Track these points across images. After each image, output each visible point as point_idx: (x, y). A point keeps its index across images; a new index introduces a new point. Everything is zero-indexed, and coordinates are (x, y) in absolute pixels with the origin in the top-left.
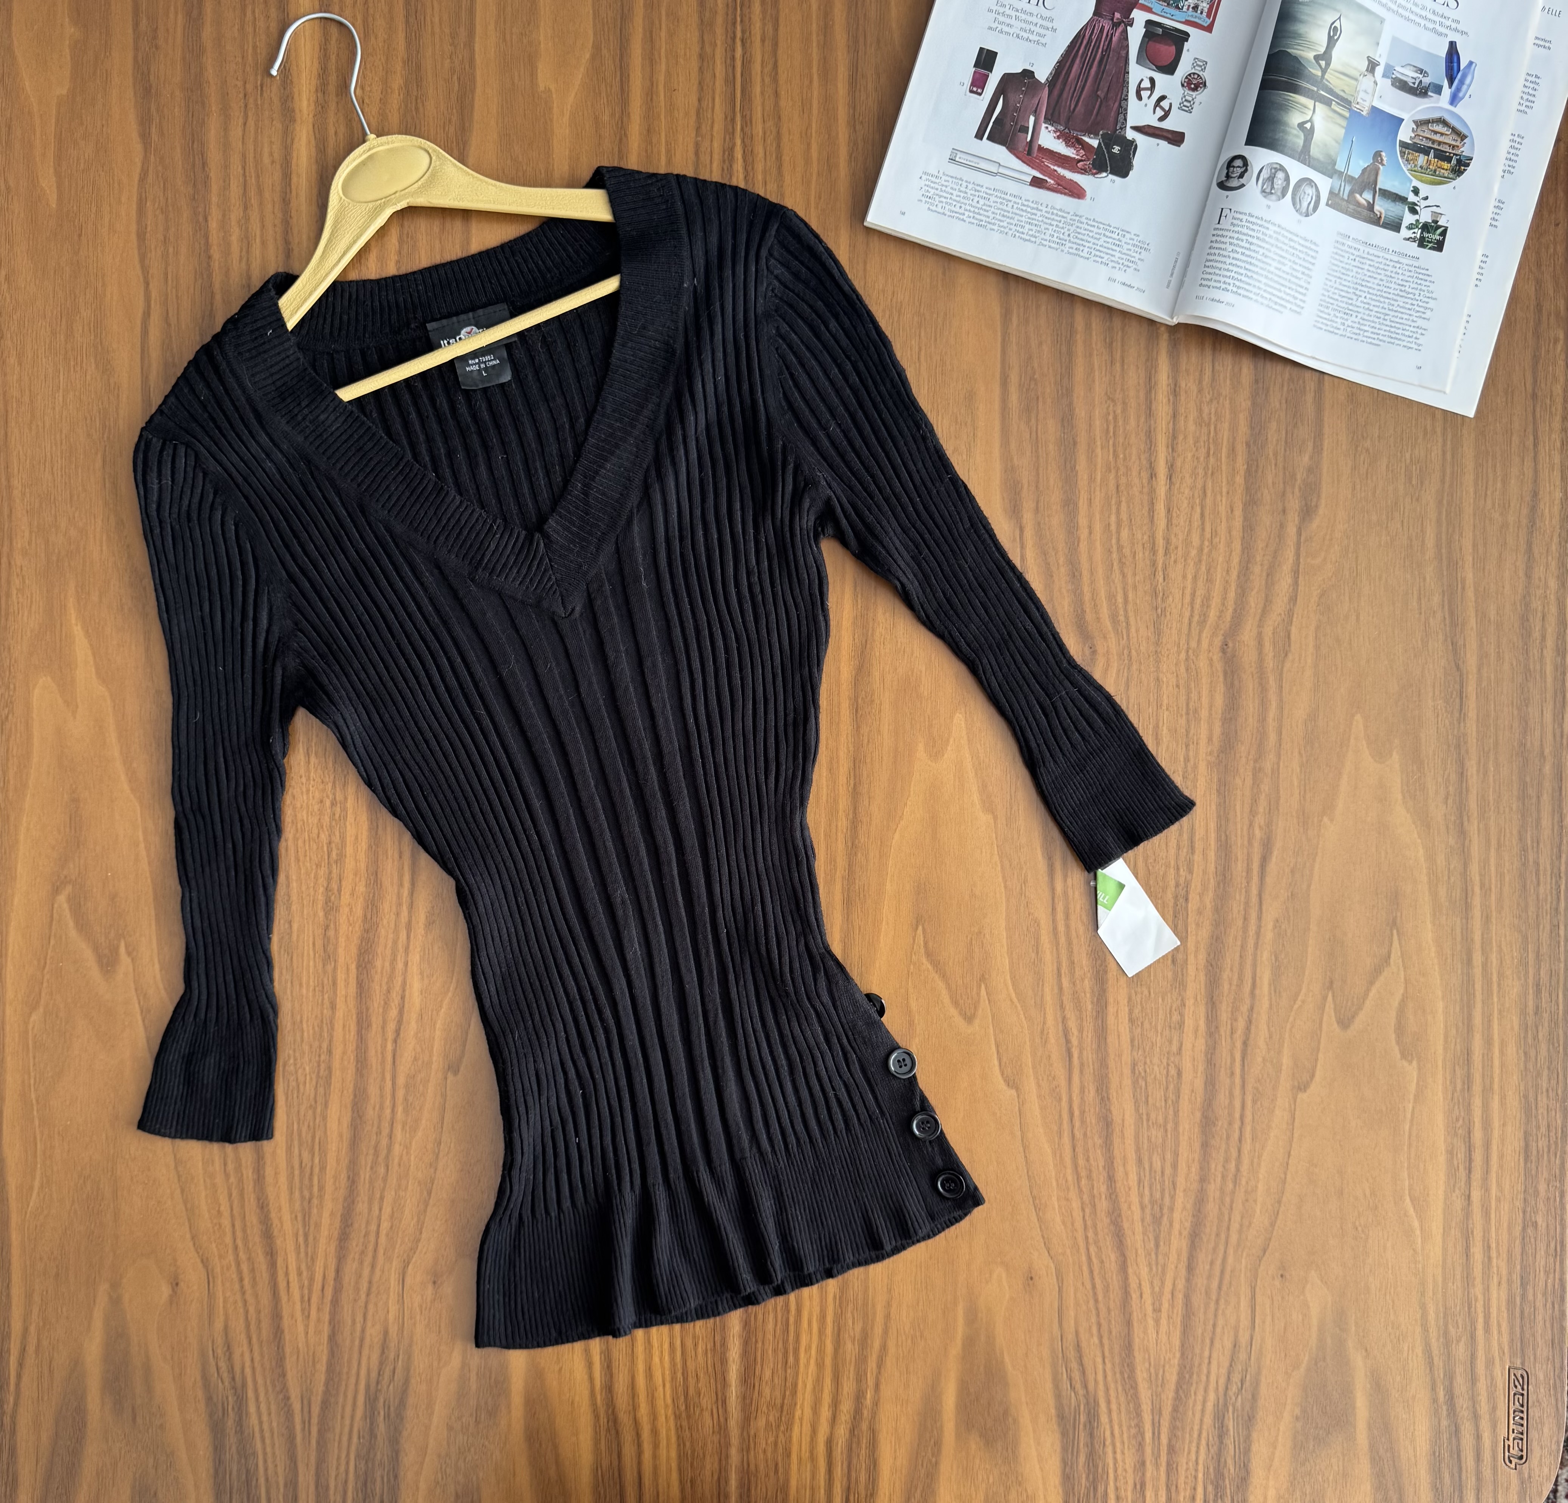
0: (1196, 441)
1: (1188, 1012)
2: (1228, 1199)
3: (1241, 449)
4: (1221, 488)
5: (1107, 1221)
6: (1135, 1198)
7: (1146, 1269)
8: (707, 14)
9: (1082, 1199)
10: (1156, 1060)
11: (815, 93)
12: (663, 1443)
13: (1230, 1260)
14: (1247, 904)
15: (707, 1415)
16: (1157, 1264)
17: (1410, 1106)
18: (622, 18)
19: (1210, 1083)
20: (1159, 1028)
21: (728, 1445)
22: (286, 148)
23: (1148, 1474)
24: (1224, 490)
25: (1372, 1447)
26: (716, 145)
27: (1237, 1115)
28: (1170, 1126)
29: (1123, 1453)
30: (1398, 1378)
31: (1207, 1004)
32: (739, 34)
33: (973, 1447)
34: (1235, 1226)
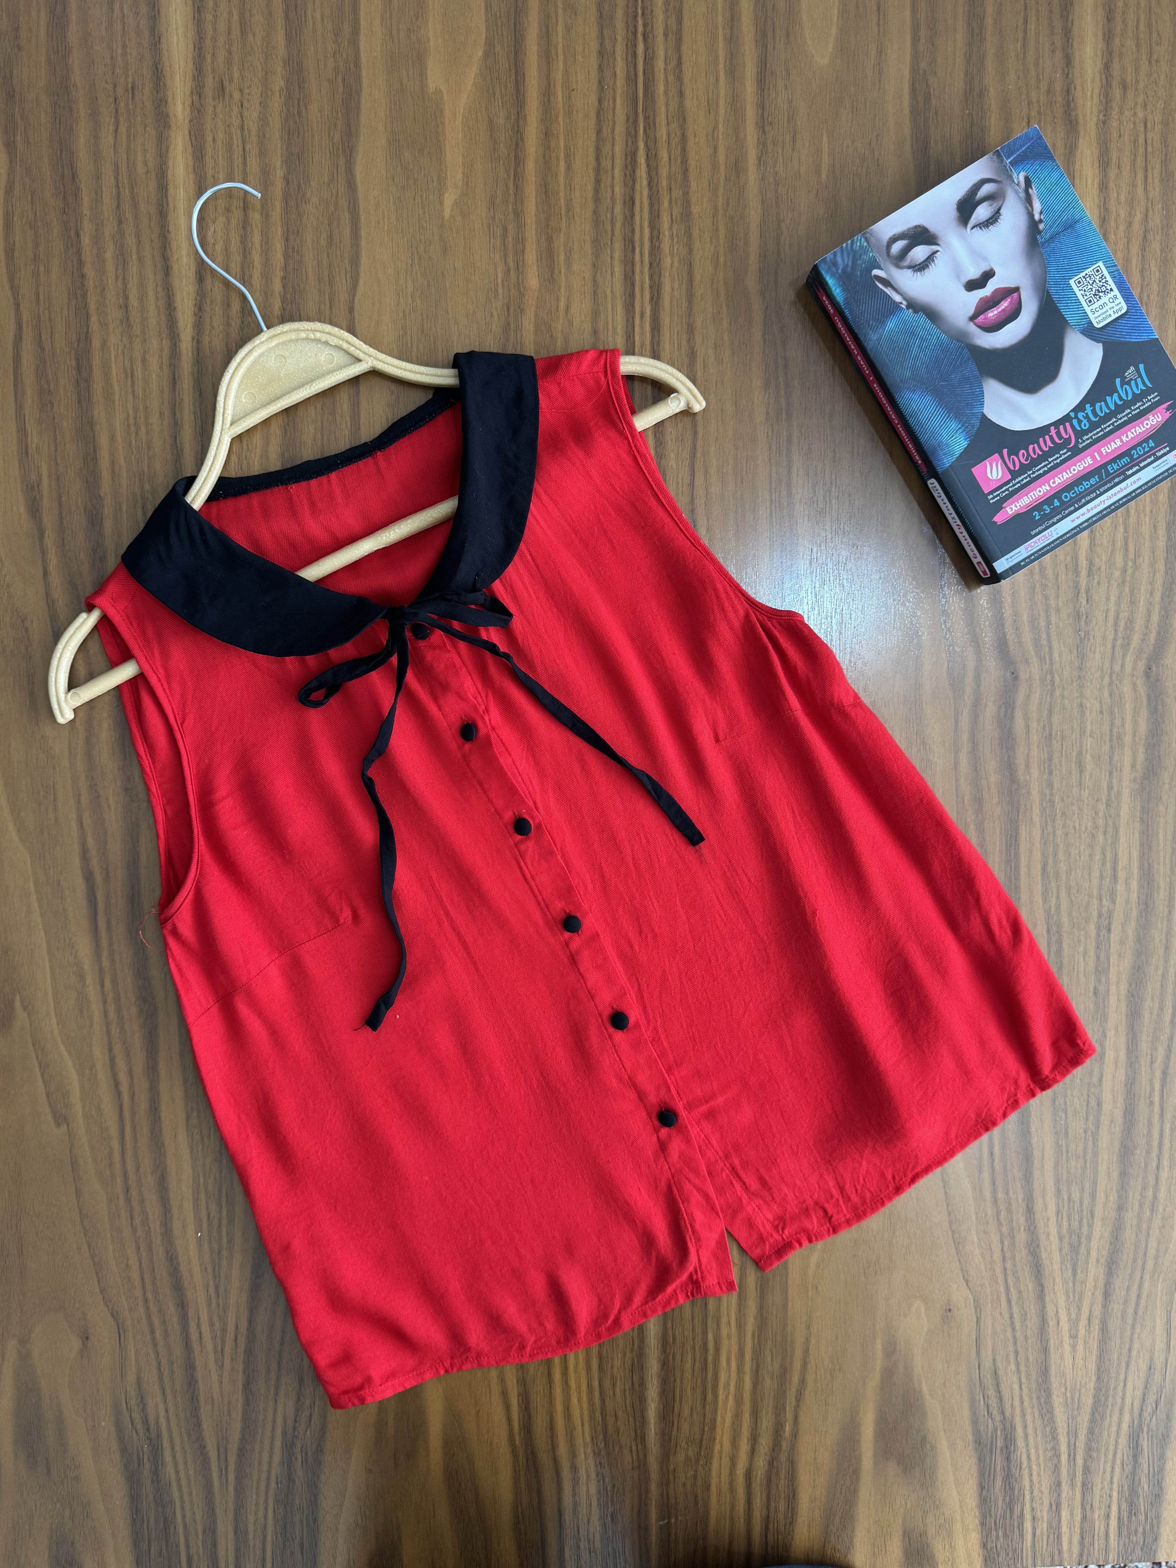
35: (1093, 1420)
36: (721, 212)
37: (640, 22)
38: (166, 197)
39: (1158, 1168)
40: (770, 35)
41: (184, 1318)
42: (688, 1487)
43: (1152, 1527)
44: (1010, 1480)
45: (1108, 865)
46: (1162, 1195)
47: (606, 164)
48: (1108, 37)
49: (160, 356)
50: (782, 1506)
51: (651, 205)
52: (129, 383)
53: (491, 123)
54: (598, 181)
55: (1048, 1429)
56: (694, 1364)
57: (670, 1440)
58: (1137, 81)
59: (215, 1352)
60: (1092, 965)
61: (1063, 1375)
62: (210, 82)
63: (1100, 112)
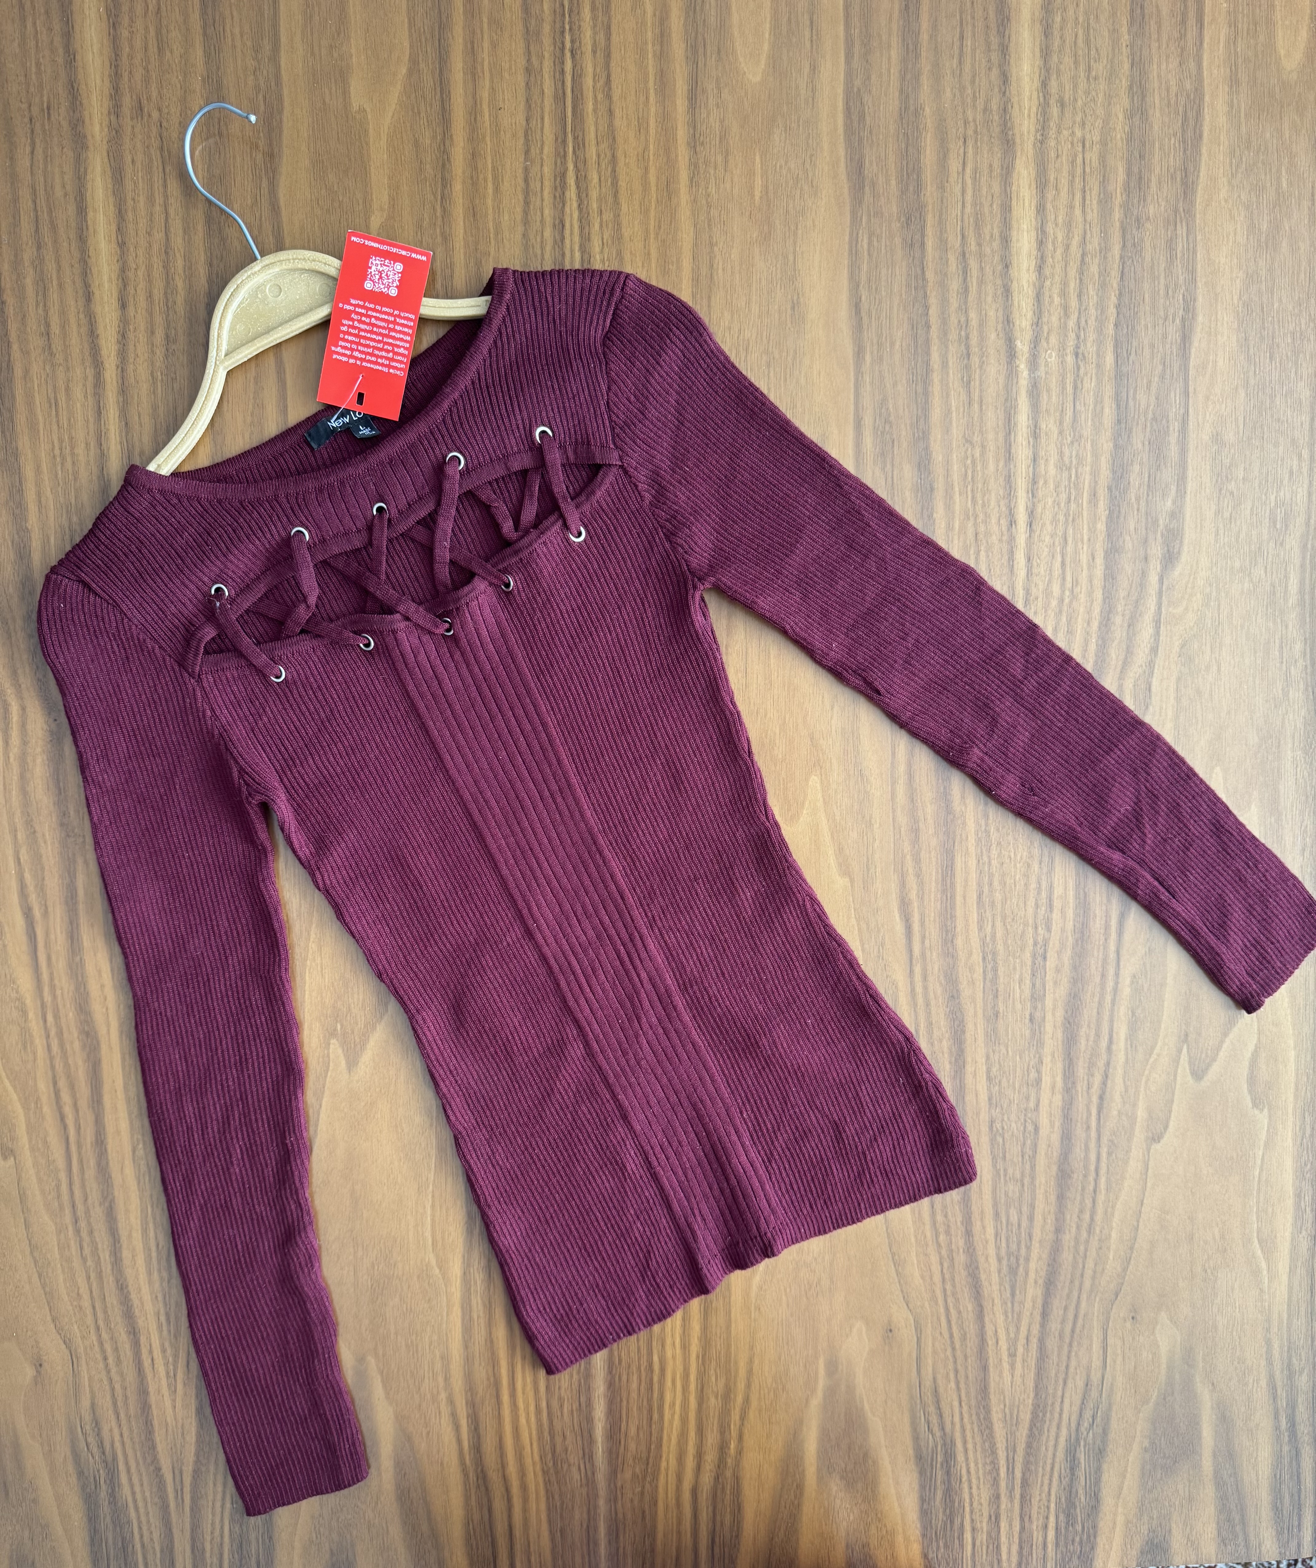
0: (1057, 487)
1: (1046, 1069)
2: (1082, 1248)
3: (1102, 493)
4: (1082, 535)
5: (964, 1273)
6: (992, 1251)
7: (1002, 1318)
8: (533, 22)
9: (940, 1253)
10: (1013, 1117)
11: (653, 110)
12: (532, 1496)
13: (1083, 1305)
14: (1105, 961)
15: (574, 1470)
16: (1013, 1311)
17: (1261, 1153)
18: (440, 27)
19: (1067, 1137)
20: (1017, 1086)
21: (596, 1496)
22: (79, 179)
23: (1003, 1507)
24: (1086, 538)
25: (1216, 1473)
26: (546, 169)
27: (1092, 1168)
28: (1027, 1181)
29: (979, 1488)
30: (1243, 1409)
31: (1064, 1060)
32: (568, 45)
33: (835, 1488)
34: (1089, 1273)
35: (1031, 1435)
36: (652, 236)
37: (568, 38)
38: (86, 221)
39: (1095, 1191)
40: (701, 51)
41: (136, 1344)
42: (636, 1502)
43: (1089, 1536)
44: (950, 1493)
45: (1044, 895)
46: (1099, 1217)
47: (535, 185)
48: (1046, 53)
49: (84, 385)
50: (728, 1519)
51: (582, 228)
52: (54, 413)
53: (416, 144)
54: (527, 203)
55: (987, 1444)
56: (640, 1384)
57: (617, 1457)
58: (1075, 100)
59: (168, 1376)
60: (1027, 992)
61: (1003, 1392)
62: (127, 101)
63: (1037, 131)
